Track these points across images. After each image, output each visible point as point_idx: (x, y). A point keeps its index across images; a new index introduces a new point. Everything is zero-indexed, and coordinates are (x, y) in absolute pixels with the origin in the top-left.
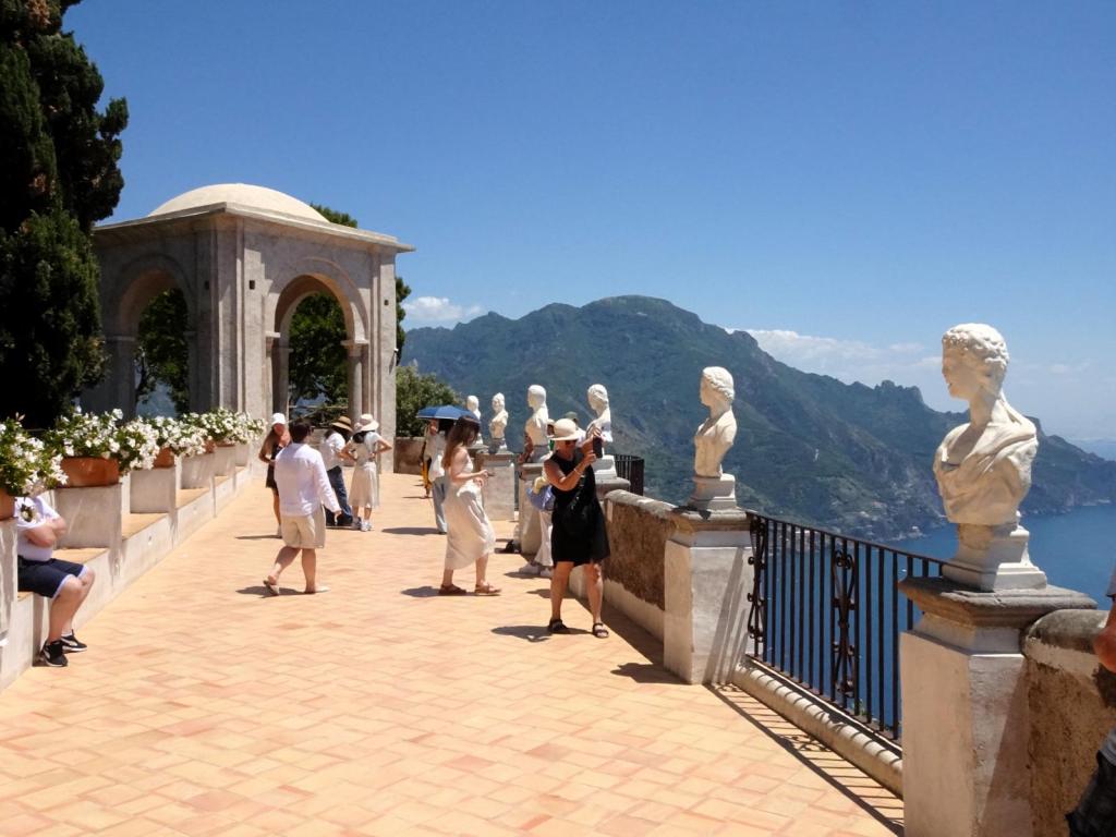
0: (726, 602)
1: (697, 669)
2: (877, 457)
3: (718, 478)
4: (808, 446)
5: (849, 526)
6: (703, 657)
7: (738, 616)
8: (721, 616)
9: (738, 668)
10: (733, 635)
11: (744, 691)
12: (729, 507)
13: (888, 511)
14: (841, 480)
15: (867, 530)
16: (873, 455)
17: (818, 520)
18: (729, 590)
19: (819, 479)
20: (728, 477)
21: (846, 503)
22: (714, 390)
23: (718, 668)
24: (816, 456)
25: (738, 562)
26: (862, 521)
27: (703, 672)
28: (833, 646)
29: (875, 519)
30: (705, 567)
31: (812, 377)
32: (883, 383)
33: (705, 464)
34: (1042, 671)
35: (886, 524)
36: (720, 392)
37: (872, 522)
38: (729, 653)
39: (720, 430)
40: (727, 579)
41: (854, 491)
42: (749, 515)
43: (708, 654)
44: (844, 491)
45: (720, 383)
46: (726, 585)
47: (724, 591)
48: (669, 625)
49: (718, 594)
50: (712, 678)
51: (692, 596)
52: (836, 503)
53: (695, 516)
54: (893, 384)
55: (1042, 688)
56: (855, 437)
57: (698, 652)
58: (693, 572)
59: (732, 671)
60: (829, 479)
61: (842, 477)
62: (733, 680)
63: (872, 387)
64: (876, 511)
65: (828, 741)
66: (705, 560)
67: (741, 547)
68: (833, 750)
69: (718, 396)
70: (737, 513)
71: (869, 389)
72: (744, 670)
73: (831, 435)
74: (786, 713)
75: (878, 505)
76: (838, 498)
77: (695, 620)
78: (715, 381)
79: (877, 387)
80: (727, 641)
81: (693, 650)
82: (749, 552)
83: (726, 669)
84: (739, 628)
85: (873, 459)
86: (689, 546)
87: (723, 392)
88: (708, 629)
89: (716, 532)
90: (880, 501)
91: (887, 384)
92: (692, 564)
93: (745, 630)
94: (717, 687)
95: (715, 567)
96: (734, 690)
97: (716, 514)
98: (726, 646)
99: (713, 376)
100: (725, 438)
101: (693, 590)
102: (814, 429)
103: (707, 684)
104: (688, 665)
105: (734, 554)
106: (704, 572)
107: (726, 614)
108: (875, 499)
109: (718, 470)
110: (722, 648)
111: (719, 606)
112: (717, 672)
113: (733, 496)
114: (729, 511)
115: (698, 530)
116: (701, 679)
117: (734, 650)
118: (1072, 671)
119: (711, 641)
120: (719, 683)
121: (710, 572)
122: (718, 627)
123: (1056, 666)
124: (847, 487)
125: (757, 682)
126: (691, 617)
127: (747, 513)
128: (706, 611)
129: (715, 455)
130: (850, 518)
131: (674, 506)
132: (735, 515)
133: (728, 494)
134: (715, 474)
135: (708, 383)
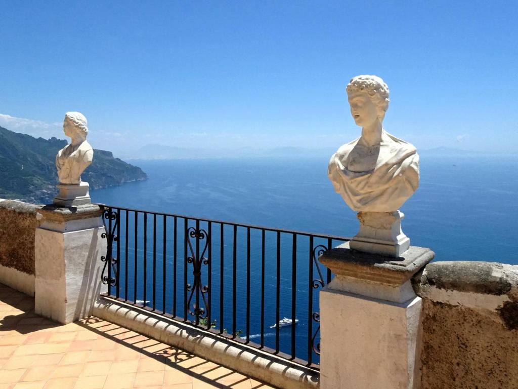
0: (87, 264)
1: (69, 313)
2: (50, 168)
3: (78, 185)
4: (18, 164)
5: (38, 196)
6: (73, 304)
7: (95, 272)
8: (84, 274)
9: (96, 305)
10: (93, 284)
11: (104, 320)
12: (86, 203)
13: (55, 189)
14: (34, 177)
15: (46, 197)
16: (48, 167)
17: (24, 194)
18: (89, 257)
19: (24, 178)
20: (84, 184)
21: (36, 187)
22: (76, 127)
23: (83, 308)
24: (22, 168)
25: (95, 238)
26: (43, 194)
27: (73, 314)
28: (186, 287)
29: (49, 192)
30: (74, 244)
31: (20, 135)
32: (52, 138)
33: (69, 176)
34: (438, 307)
35: (54, 194)
36: (80, 128)
37: (48, 194)
38: (90, 297)
39: (82, 153)
40: (88, 250)
41: (40, 182)
42: (101, 207)
43: (76, 301)
44: (35, 182)
45: (80, 122)
46: (87, 253)
47: (86, 257)
48: (41, 286)
49: (83, 261)
50: (79, 315)
51: (65, 265)
52: (32, 187)
53: (66, 211)
54: (56, 138)
55: (437, 318)
56: (40, 160)
57: (69, 302)
58: (65, 250)
59: (92, 308)
60: (28, 177)
61: (34, 176)
62: (93, 313)
63: (47, 139)
64: (49, 189)
65: (190, 349)
66: (73, 240)
67: (96, 227)
68: (196, 355)
69: (78, 131)
70: (94, 207)
71: (46, 140)
72: (102, 306)
73: (29, 159)
74: (147, 332)
75: (50, 187)
76: (33, 185)
77: (67, 281)
78: (77, 121)
79: (49, 140)
80: (89, 290)
81: (66, 301)
82: (102, 230)
83: (88, 308)
84: (96, 278)
85: (48, 168)
86: (62, 232)
87: (82, 129)
88: (76, 285)
89: (79, 220)
90: (52, 185)
91: (54, 138)
92: (63, 245)
93: (99, 279)
94: (84, 321)
95: (80, 243)
96: (97, 321)
97: (81, 208)
98: (88, 294)
99: (75, 117)
100: (87, 159)
101: (66, 261)
102: (22, 157)
103: (76, 321)
104: (63, 312)
105: (92, 232)
106: (73, 248)
107: (87, 273)
108: (49, 184)
109: (79, 180)
110: (86, 294)
111: (83, 268)
112: (82, 311)
113: (88, 195)
114: (86, 205)
115: (68, 220)
116: (72, 319)
117: (93, 292)
118: (472, 307)
119: (78, 292)
120: (83, 318)
121: (77, 247)
122: (83, 283)
123: (453, 303)
124: (37, 180)
125: (116, 313)
126: (65, 278)
127: (100, 206)
128: (75, 273)
129: (78, 170)
130: (38, 193)
131: (44, 206)
132: (92, 208)
133: (85, 195)
134: (76, 182)
135: (71, 122)
